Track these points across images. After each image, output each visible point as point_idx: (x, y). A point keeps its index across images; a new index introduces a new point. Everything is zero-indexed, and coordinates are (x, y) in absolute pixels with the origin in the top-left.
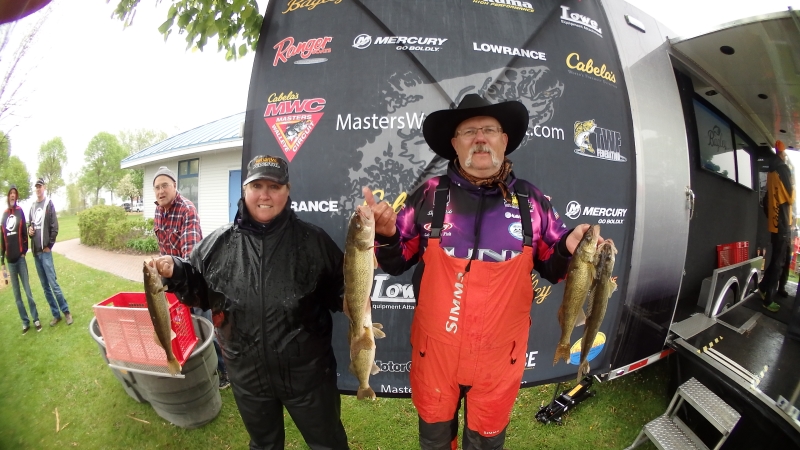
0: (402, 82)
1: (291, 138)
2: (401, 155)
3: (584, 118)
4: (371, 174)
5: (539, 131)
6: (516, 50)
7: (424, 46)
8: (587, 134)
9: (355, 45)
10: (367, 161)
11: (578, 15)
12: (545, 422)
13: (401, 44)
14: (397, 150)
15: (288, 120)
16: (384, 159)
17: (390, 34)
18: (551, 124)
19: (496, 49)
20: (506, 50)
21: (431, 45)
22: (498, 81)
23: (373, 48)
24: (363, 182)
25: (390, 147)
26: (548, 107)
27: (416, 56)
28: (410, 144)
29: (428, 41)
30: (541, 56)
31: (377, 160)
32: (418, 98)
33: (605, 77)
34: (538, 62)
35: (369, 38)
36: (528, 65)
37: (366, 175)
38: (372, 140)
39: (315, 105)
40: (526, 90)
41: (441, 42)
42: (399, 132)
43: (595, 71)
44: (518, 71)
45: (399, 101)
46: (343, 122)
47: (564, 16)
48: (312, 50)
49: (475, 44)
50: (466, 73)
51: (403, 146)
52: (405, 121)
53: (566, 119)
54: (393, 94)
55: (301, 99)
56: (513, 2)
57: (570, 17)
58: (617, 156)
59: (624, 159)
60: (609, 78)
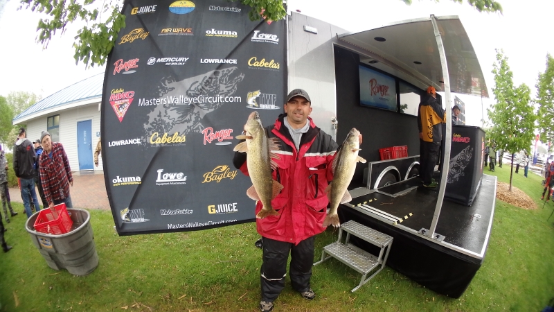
0: (167, 81)
1: (121, 111)
2: (165, 116)
3: (253, 90)
4: (153, 126)
7: (178, 62)
8: (255, 98)
9: (148, 64)
10: (151, 120)
11: (263, 35)
13: (168, 62)
14: (163, 114)
15: (120, 103)
16: (158, 118)
17: (162, 56)
18: (233, 96)
19: (211, 61)
20: (217, 61)
21: (181, 62)
22: (210, 78)
23: (156, 64)
24: (150, 129)
25: (160, 113)
26: (233, 88)
27: (174, 68)
28: (168, 111)
29: (180, 59)
31: (155, 119)
32: (173, 89)
33: (272, 67)
34: (233, 65)
35: (154, 59)
36: (226, 67)
37: (151, 126)
38: (153, 110)
39: (130, 94)
41: (186, 59)
42: (164, 106)
43: (266, 65)
44: (221, 71)
45: (165, 91)
46: (141, 102)
49: (201, 60)
50: (195, 74)
51: (166, 112)
52: (167, 100)
53: (243, 91)
54: (162, 88)
55: (125, 92)
56: (227, 32)
57: (258, 37)
58: (273, 107)
59: (278, 108)
60: (275, 67)
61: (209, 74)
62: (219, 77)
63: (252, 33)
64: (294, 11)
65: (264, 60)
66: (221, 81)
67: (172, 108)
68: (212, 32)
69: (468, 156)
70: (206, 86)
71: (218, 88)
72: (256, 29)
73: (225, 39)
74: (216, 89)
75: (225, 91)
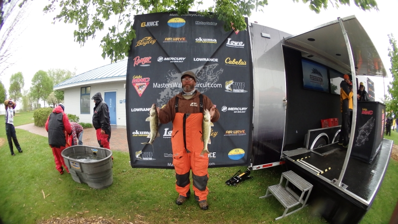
0: (172, 73)
1: (140, 90)
3: (229, 80)
5: (213, 86)
6: (208, 59)
7: (179, 61)
8: (230, 85)
10: (162, 97)
11: (233, 42)
12: (229, 185)
13: (172, 60)
14: (170, 94)
15: (139, 84)
16: (167, 96)
17: (168, 56)
18: (217, 83)
19: (201, 60)
20: (204, 59)
21: (181, 60)
22: (201, 71)
23: (164, 62)
24: (161, 103)
25: (168, 93)
26: (216, 78)
27: (176, 64)
28: (174, 92)
29: (180, 59)
30: (216, 60)
31: (165, 96)
32: (176, 78)
33: (241, 64)
34: (215, 62)
35: (162, 58)
36: (211, 64)
37: (162, 101)
38: (163, 91)
39: (147, 80)
41: (184, 59)
42: (171, 88)
43: (236, 63)
44: (208, 66)
46: (155, 85)
47: (228, 43)
48: (145, 61)
49: (194, 59)
50: (191, 68)
51: (172, 92)
52: (172, 85)
53: (223, 81)
54: (169, 77)
55: (143, 78)
56: (210, 40)
57: (230, 43)
58: (242, 91)
59: (246, 91)
60: (243, 64)
61: (200, 68)
62: (207, 70)
63: (226, 40)
64: (253, 22)
65: (235, 59)
66: (208, 73)
67: (176, 90)
68: (199, 40)
69: (371, 125)
70: (198, 76)
72: (229, 37)
73: (209, 44)
74: (205, 78)
75: (211, 80)
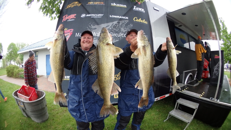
0: (92, 25)
6: (121, 17)
7: (98, 16)
11: (138, 8)
13: (92, 16)
19: (115, 17)
20: (118, 17)
21: (100, 16)
27: (96, 19)
29: (99, 15)
30: (127, 18)
34: (126, 19)
35: (85, 15)
39: (71, 31)
40: (122, 26)
41: (102, 15)
43: (142, 21)
45: (91, 30)
46: (77, 35)
47: (134, 8)
48: (71, 17)
49: (110, 16)
55: (68, 29)
56: (121, 5)
60: (145, 23)
61: (115, 23)
65: (140, 19)
71: (120, 30)
72: (134, 5)
73: (121, 8)
